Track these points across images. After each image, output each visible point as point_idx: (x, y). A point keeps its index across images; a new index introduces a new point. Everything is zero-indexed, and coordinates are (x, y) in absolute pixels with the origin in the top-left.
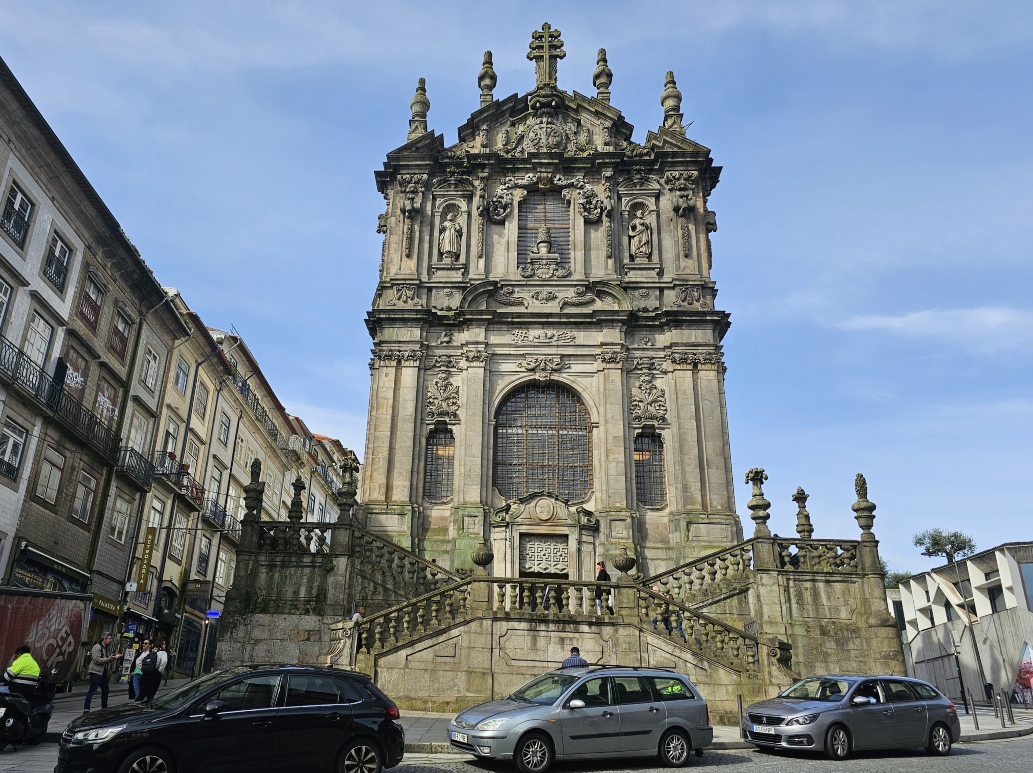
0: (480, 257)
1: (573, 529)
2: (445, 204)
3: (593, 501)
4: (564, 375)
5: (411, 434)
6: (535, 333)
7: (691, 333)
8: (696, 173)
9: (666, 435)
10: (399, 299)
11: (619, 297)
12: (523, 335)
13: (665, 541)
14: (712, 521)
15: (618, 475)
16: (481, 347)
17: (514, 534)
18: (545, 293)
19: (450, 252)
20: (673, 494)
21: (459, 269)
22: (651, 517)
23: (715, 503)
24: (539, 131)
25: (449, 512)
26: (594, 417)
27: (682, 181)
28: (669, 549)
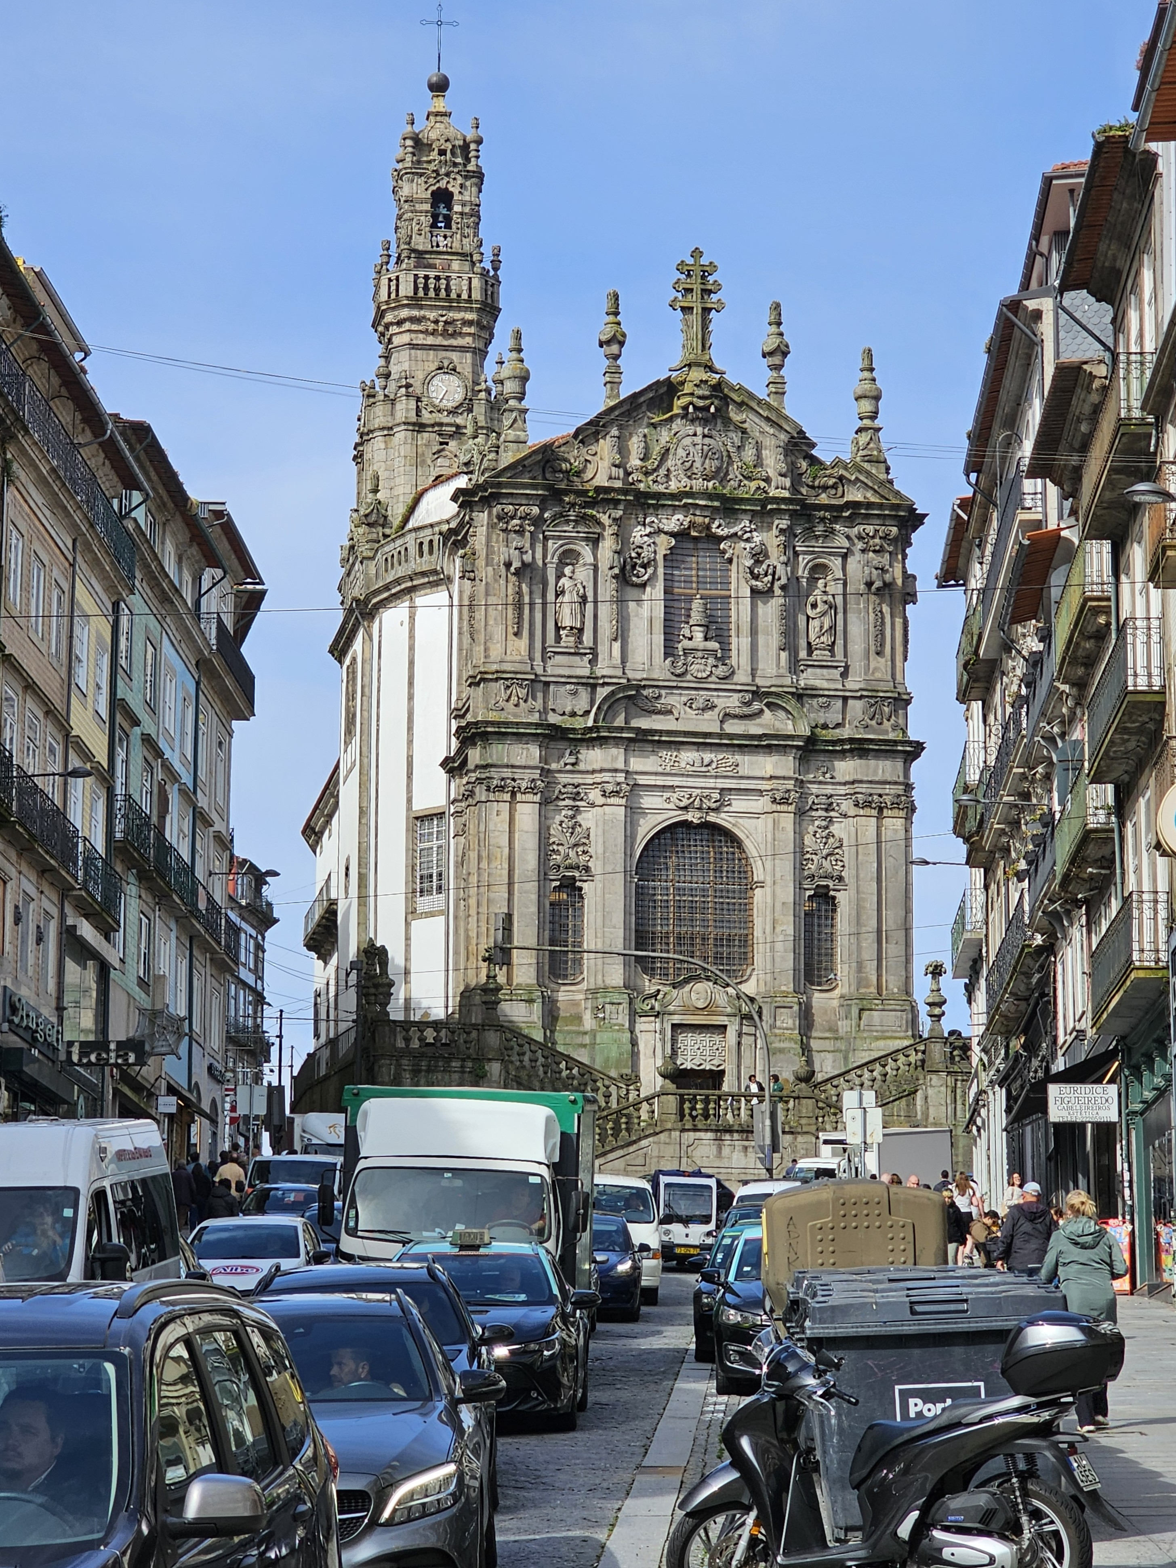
0: (615, 640)
1: (732, 1019)
2: (561, 550)
3: (753, 981)
4: (723, 815)
5: (534, 897)
6: (688, 756)
7: (877, 766)
8: (895, 530)
9: (842, 898)
10: (507, 701)
11: (795, 714)
12: (673, 759)
13: (833, 1029)
14: (887, 1007)
15: (785, 951)
16: (621, 777)
17: (665, 1025)
18: (701, 701)
19: (572, 628)
20: (846, 973)
21: (586, 654)
22: (818, 998)
23: (891, 986)
24: (692, 449)
25: (582, 996)
26: (758, 874)
27: (877, 541)
28: (836, 1039)
